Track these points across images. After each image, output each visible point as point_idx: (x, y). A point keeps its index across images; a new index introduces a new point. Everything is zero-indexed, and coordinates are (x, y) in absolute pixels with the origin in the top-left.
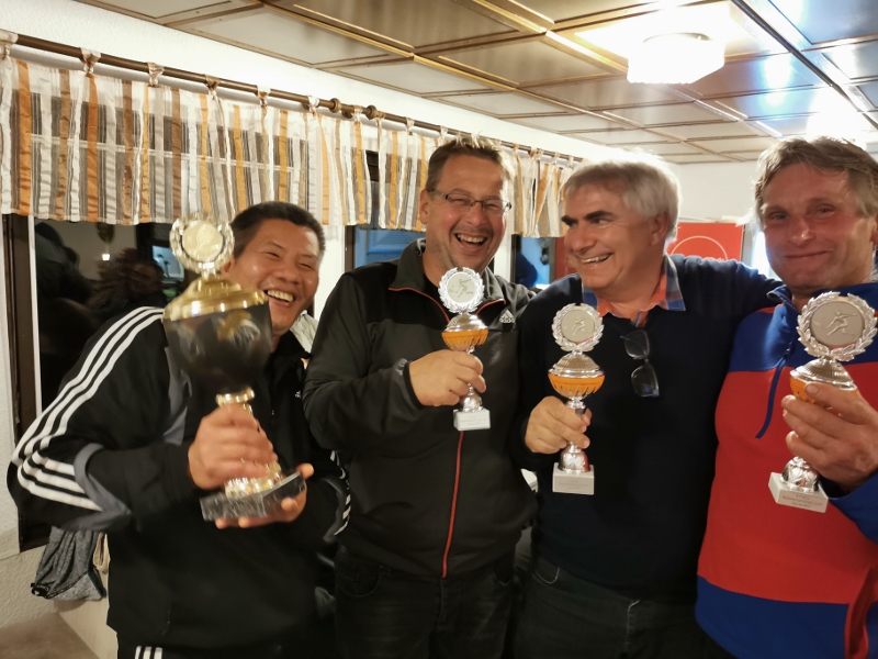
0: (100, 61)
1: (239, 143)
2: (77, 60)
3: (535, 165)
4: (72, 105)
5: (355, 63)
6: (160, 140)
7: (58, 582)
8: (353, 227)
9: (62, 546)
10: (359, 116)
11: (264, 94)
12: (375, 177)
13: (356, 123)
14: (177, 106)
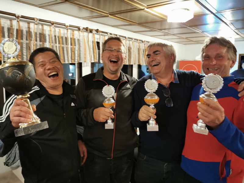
0: (21, 17)
1: (61, 40)
2: (15, 17)
3: (144, 45)
4: (13, 29)
5: (93, 17)
6: (38, 39)
7: (11, 162)
8: (93, 63)
9: (12, 152)
10: (94, 32)
11: (67, 26)
12: (99, 49)
13: (93, 34)
14: (43, 29)
